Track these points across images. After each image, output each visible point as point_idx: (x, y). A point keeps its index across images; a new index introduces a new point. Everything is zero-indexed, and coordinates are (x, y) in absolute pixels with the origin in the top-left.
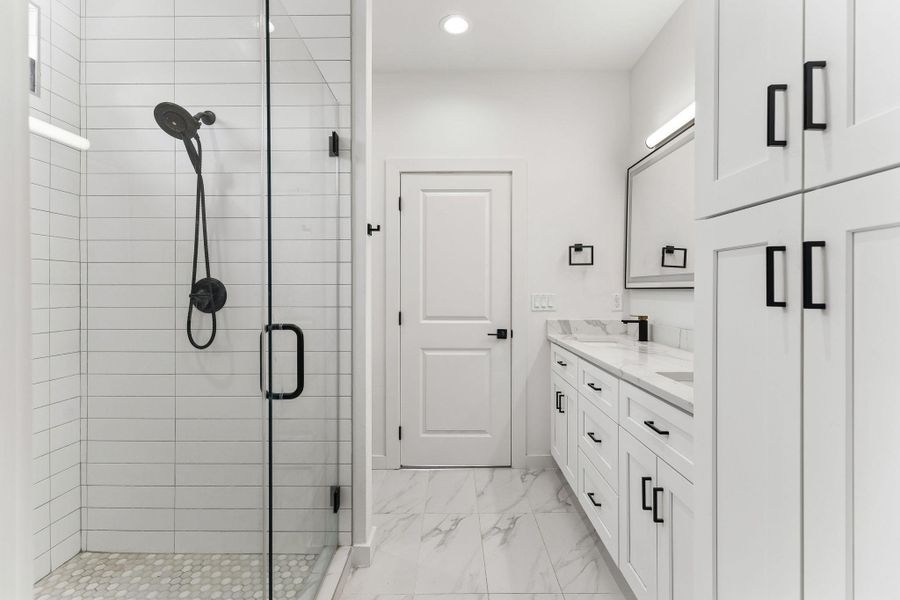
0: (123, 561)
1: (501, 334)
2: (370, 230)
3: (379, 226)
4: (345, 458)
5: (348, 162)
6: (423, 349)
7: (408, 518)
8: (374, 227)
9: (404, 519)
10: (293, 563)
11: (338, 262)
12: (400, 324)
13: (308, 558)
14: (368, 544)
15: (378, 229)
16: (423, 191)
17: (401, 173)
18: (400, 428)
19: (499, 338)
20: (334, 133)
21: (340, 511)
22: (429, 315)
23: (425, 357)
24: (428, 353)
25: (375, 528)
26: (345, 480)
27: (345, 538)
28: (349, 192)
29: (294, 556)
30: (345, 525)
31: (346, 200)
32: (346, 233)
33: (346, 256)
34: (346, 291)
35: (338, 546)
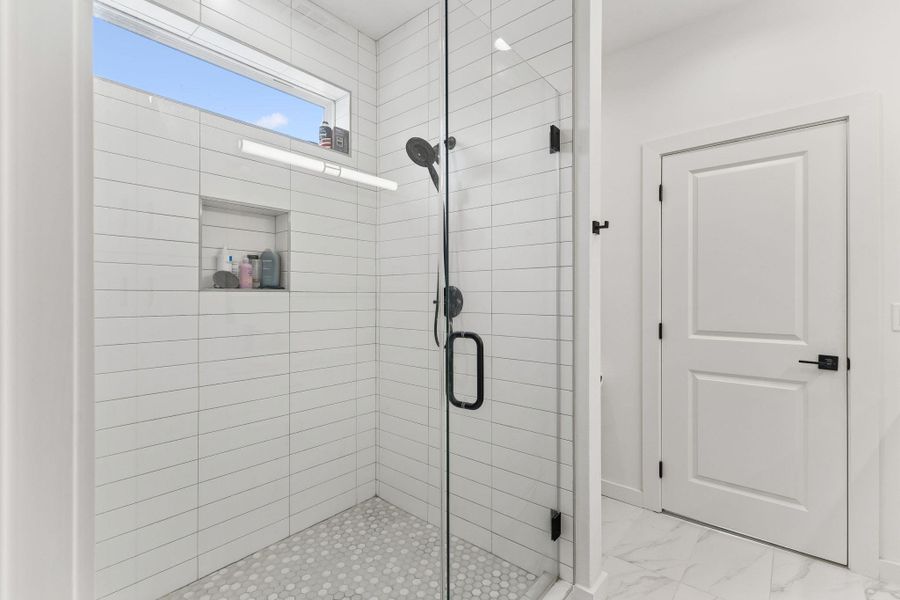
0: (396, 514)
1: (827, 363)
2: (596, 228)
3: (606, 223)
4: (567, 483)
5: (569, 156)
6: (693, 371)
7: (655, 579)
8: (602, 224)
9: (649, 578)
10: (514, 575)
11: (559, 267)
12: (661, 337)
13: (529, 576)
14: (592, 591)
15: (606, 225)
16: (693, 172)
17: (662, 156)
18: (661, 464)
19: (820, 367)
20: (553, 128)
21: (560, 539)
22: (700, 328)
23: (696, 381)
24: (700, 377)
25: (604, 575)
26: (566, 509)
27: (566, 572)
28: (570, 188)
29: (516, 569)
30: (566, 557)
31: (567, 198)
32: (567, 234)
33: (567, 260)
34: (567, 298)
35: (559, 578)
